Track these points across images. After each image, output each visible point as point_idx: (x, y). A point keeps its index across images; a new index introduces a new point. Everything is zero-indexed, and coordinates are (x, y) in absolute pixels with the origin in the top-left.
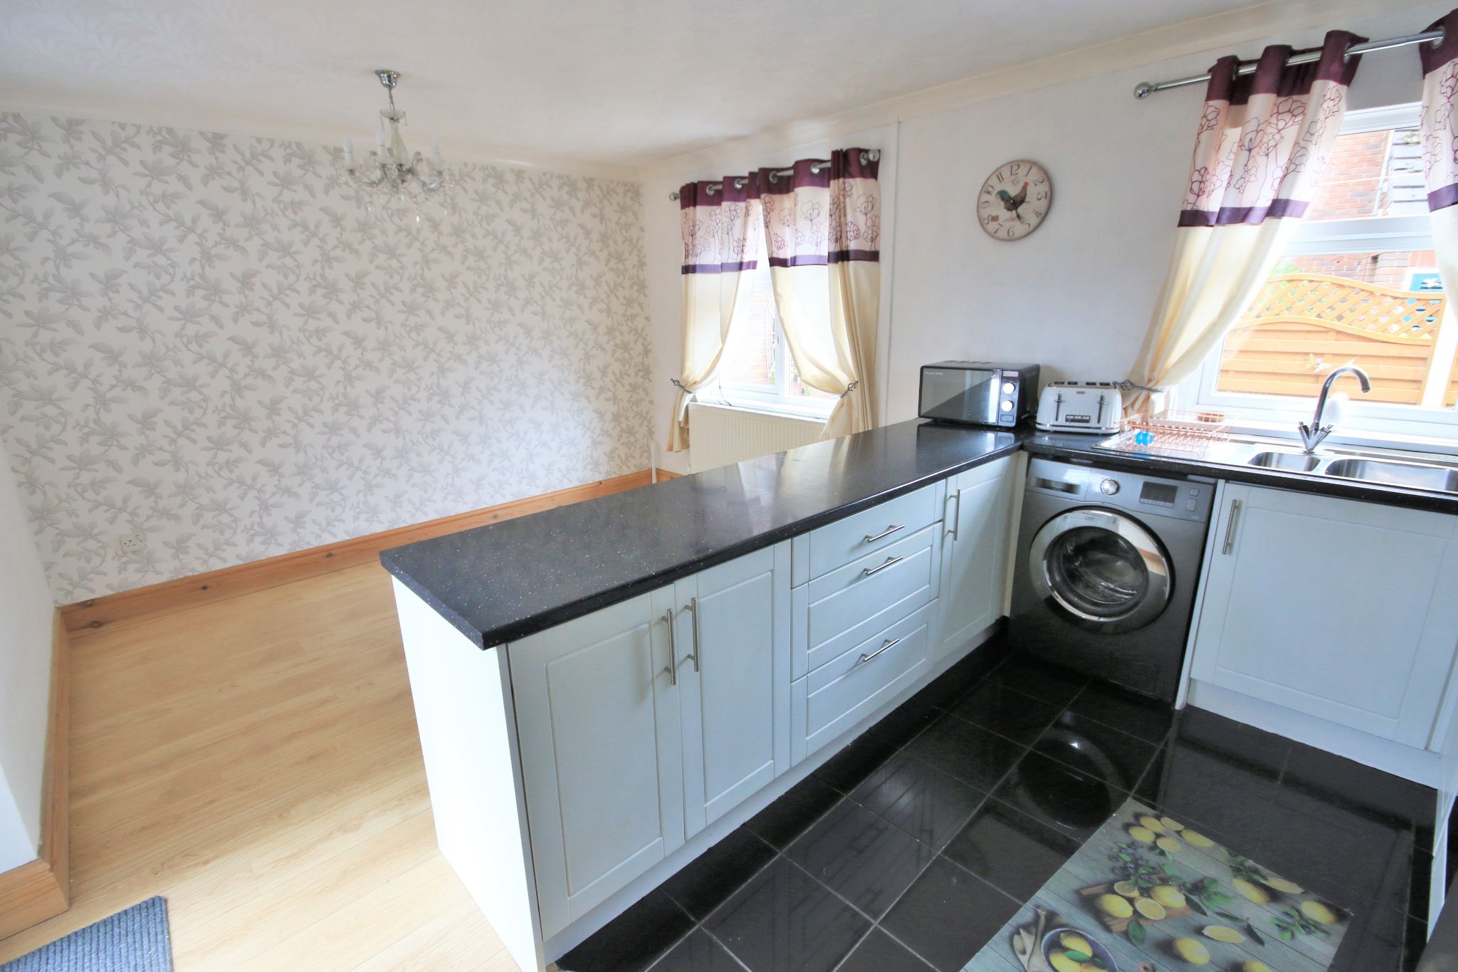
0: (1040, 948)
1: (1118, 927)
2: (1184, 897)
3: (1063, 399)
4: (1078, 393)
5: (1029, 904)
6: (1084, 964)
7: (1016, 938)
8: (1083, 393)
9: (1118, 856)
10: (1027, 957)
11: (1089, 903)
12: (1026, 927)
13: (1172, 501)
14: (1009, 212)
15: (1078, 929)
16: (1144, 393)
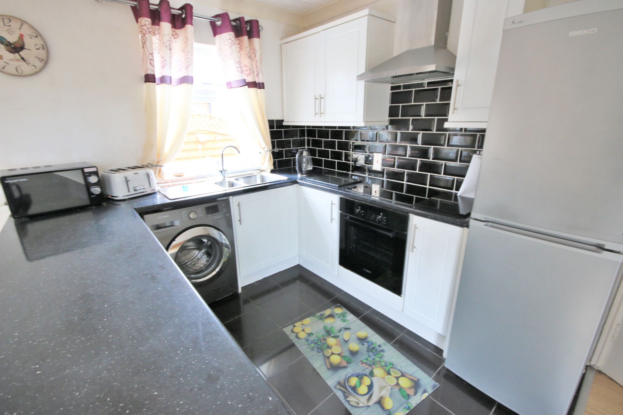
0: (356, 396)
1: (344, 364)
2: (332, 338)
3: (128, 179)
4: (135, 174)
5: (335, 391)
6: (362, 383)
7: (351, 403)
8: (137, 173)
9: (312, 347)
10: (360, 403)
11: (335, 368)
12: (346, 397)
13: (218, 211)
14: (12, 54)
15: (346, 378)
16: (158, 168)
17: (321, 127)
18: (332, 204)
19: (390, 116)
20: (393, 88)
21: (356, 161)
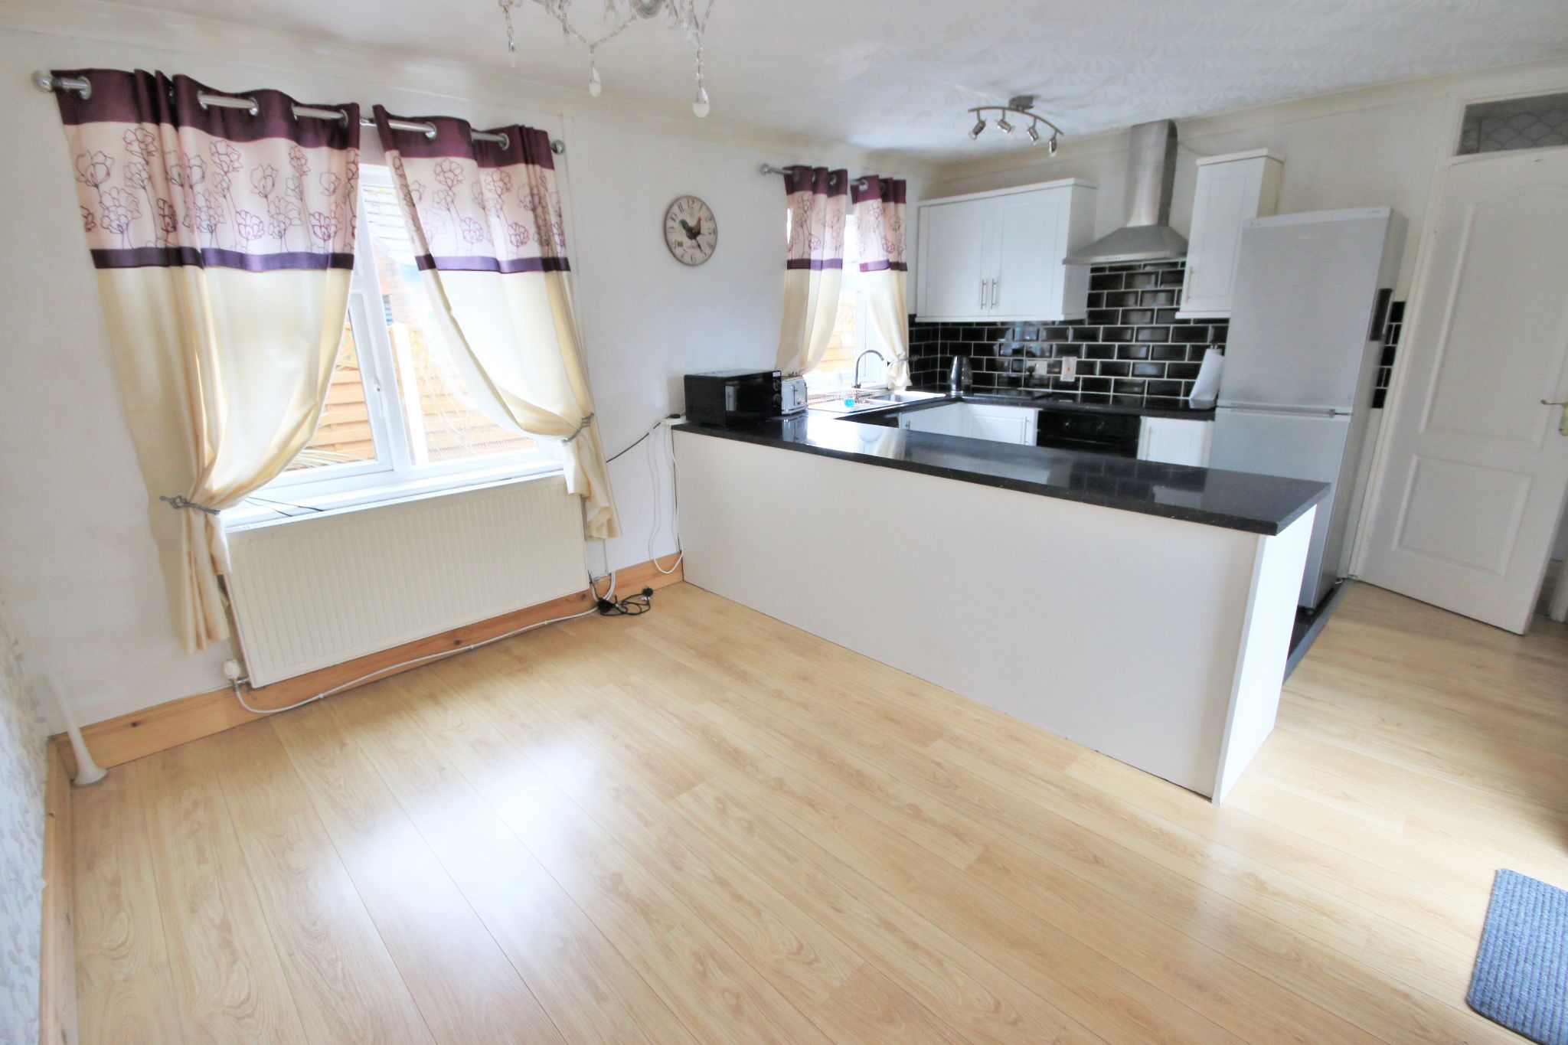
4: (797, 382)
14: (690, 240)
17: (970, 324)
18: (1026, 421)
19: (1089, 305)
20: (1093, 270)
21: (1031, 370)
